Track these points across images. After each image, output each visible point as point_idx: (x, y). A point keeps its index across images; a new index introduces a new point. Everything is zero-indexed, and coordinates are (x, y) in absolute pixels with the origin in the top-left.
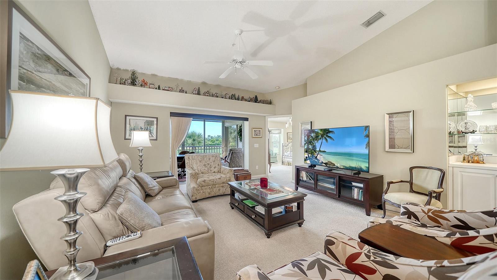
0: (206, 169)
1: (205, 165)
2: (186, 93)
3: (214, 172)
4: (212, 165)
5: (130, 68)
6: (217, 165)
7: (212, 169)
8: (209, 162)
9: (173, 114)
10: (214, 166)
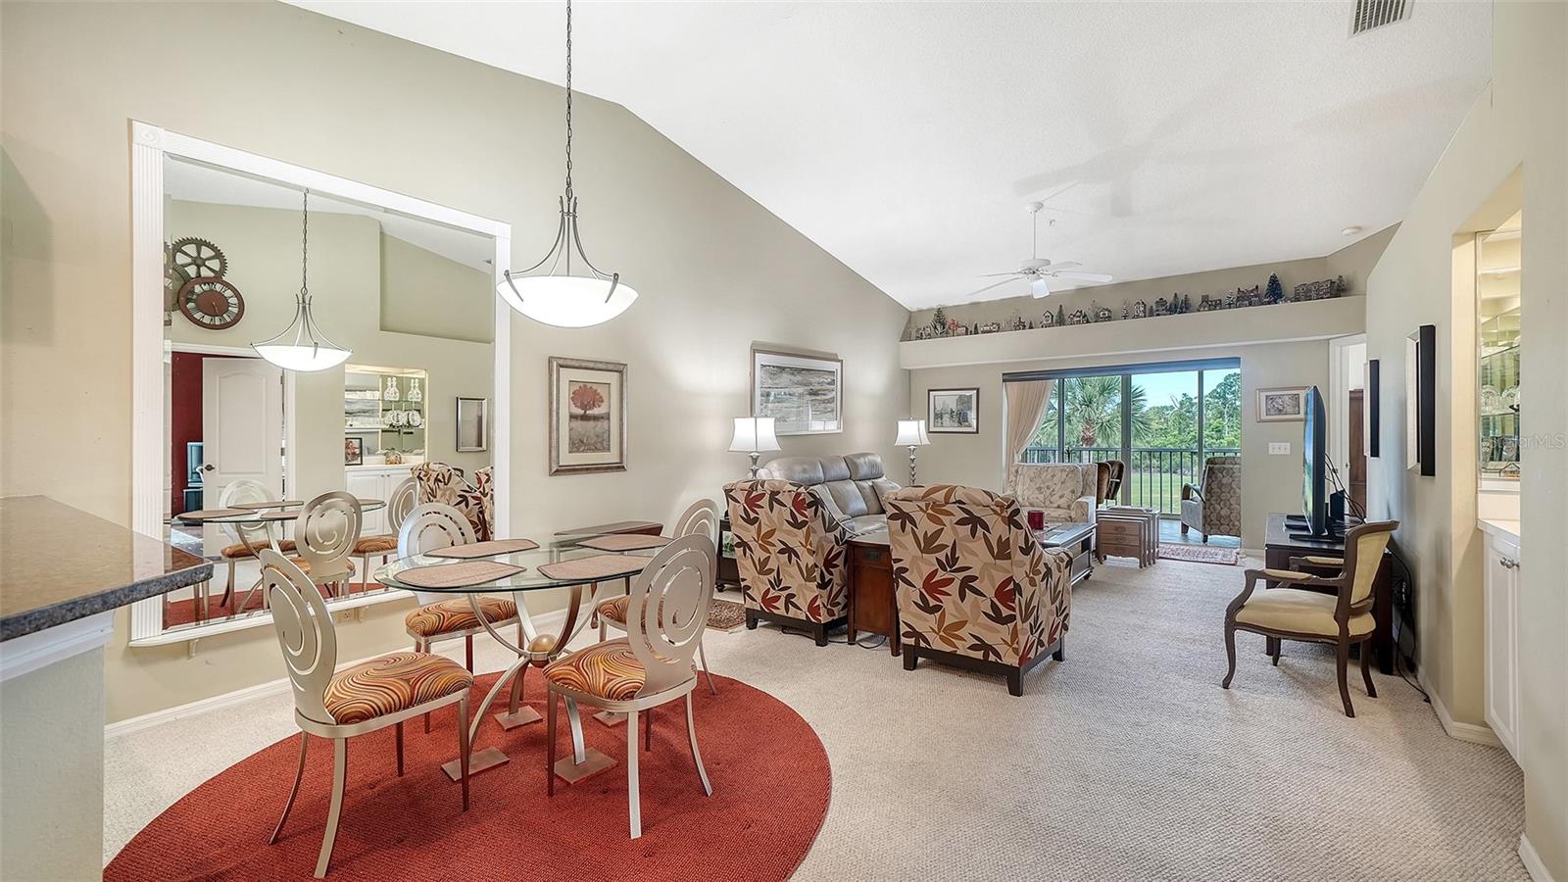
0: (1041, 497)
1: (1039, 489)
2: (1031, 328)
3: (1059, 507)
4: (1057, 489)
5: (935, 305)
6: (1067, 493)
7: (1055, 498)
8: (1050, 483)
9: (1009, 378)
10: (1060, 494)
